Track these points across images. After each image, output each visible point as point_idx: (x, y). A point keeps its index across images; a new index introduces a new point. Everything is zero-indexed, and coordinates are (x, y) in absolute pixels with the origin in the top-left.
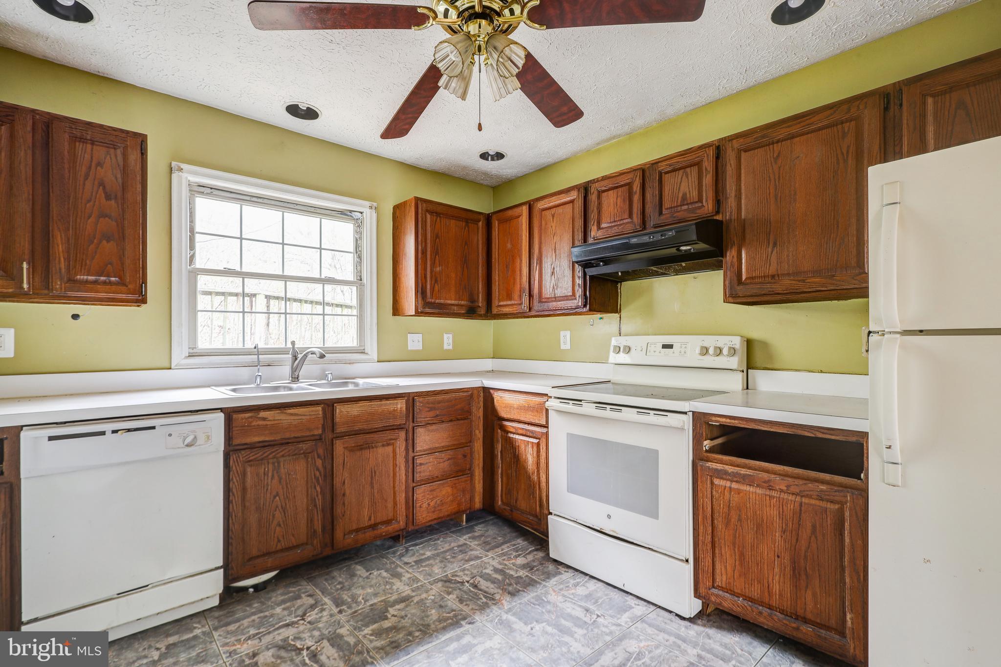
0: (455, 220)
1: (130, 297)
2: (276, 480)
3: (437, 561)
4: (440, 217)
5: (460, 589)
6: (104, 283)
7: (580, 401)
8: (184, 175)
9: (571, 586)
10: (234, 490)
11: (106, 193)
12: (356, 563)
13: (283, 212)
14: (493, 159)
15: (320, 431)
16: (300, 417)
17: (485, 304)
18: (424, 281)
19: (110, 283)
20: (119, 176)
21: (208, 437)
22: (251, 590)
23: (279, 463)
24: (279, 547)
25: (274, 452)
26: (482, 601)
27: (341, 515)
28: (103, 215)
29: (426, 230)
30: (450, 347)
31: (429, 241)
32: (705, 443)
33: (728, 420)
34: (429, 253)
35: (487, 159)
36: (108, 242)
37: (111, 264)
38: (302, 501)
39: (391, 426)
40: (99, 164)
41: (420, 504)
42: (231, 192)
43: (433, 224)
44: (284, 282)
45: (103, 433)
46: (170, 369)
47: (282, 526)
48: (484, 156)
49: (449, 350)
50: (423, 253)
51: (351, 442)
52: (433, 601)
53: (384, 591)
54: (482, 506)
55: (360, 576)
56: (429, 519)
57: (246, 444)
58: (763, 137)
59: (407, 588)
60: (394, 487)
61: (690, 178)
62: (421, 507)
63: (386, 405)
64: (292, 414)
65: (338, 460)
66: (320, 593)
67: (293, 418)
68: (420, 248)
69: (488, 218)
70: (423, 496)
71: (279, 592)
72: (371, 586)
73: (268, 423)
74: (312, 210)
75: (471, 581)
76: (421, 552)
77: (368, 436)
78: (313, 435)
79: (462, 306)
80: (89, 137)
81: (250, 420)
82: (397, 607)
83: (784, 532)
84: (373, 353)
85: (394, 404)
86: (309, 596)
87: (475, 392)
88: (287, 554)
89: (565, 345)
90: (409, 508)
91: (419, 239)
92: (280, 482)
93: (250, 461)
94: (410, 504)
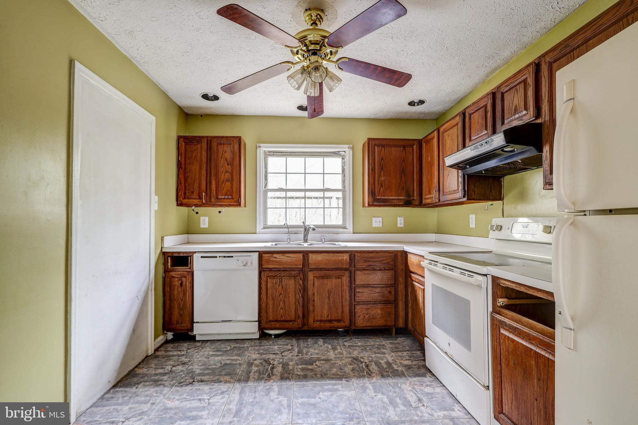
0: (395, 147)
1: (235, 203)
2: (280, 287)
3: (360, 349)
4: (384, 147)
5: (358, 365)
6: (227, 199)
7: (437, 262)
8: (262, 149)
9: (424, 385)
10: (263, 288)
11: (227, 163)
12: (322, 339)
13: (305, 158)
14: (418, 105)
15: (301, 266)
16: (292, 259)
17: (419, 197)
18: (373, 187)
19: (229, 199)
20: (232, 155)
21: (252, 263)
22: (273, 336)
23: (282, 279)
24: (282, 319)
25: (280, 273)
26: (363, 373)
27: (312, 311)
28: (227, 172)
29: (375, 156)
30: (402, 226)
31: (376, 163)
32: (500, 300)
33: (510, 284)
34: (376, 170)
35: (414, 105)
36: (228, 182)
37: (229, 191)
38: (292, 300)
39: (340, 268)
40: (225, 152)
41: (358, 315)
42: (282, 152)
43: (379, 153)
44: (304, 192)
45: (216, 257)
46: (256, 234)
47: (283, 309)
48: (411, 104)
49: (401, 227)
50: (372, 170)
51: (317, 273)
52: (340, 365)
53: (322, 353)
54: (404, 327)
55: (319, 344)
56: (364, 325)
57: (268, 268)
58: (566, 47)
59: (334, 356)
60: (342, 302)
61: (519, 93)
62: (359, 317)
63: (337, 256)
64: (288, 257)
65: (310, 283)
66: (296, 346)
67: (288, 258)
68: (370, 167)
69: (420, 142)
70: (360, 311)
71: (282, 340)
72: (319, 350)
73: (277, 260)
74: (319, 154)
75: (367, 363)
76: (357, 342)
77: (327, 272)
78: (298, 268)
79: (400, 199)
80: (222, 142)
81: (270, 257)
82: (322, 362)
83: (539, 381)
84: (350, 228)
85: (341, 256)
86: (291, 345)
87: (399, 254)
88: (285, 323)
89: (473, 225)
90: (352, 316)
91: (370, 162)
92: (282, 288)
93: (269, 276)
94: (352, 313)
